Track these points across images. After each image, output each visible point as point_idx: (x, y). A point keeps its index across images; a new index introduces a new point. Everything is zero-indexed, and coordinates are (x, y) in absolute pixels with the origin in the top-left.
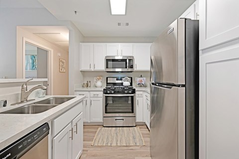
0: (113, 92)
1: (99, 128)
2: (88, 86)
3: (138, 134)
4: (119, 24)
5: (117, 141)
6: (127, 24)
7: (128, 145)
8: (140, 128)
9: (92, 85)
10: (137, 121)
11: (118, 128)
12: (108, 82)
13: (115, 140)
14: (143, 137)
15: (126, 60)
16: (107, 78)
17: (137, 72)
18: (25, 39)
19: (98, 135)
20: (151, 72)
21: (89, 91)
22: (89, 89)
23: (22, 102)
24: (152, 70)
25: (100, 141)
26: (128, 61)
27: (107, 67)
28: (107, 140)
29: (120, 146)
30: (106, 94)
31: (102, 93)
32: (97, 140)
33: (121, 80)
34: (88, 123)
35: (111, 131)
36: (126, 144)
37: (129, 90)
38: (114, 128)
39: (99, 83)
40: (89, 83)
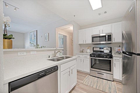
0: (95, 56)
1: (88, 76)
2: (83, 52)
3: (114, 87)
4: (100, 14)
5: (97, 86)
6: (106, 12)
7: (104, 91)
8: (117, 83)
9: (85, 51)
10: (114, 78)
11: (99, 79)
12: (94, 50)
13: (95, 85)
14: (118, 90)
15: (106, 36)
16: (93, 48)
17: (114, 43)
18: (58, 33)
19: (86, 78)
20: (123, 43)
21: (82, 55)
22: (83, 54)
23: (54, 57)
24: (123, 42)
25: (87, 82)
26: (107, 36)
27: (93, 41)
28: (90, 83)
29: (98, 90)
30: (91, 57)
31: (89, 56)
32: (85, 81)
33: (103, 49)
34: (82, 71)
35: (94, 79)
36: (103, 90)
37: (108, 56)
38: (97, 78)
39: (88, 51)
40: (83, 50)
